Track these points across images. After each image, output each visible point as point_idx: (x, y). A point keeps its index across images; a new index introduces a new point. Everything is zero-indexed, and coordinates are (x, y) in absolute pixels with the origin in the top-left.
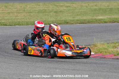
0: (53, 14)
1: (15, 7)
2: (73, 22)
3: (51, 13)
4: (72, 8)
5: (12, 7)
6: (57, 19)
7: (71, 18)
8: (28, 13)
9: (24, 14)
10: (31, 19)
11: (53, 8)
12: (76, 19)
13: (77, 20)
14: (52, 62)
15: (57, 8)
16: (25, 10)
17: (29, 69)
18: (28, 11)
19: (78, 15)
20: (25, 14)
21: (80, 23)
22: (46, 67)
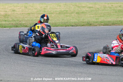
0: (75, 15)
2: (96, 24)
3: (73, 14)
6: (79, 20)
12: (100, 20)
17: (54, 73)
18: (48, 12)
19: (101, 16)
21: (104, 25)
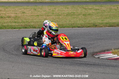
1: (44, 10)
4: (101, 11)
5: (41, 10)
7: (100, 21)
8: (56, 16)
9: (52, 16)
10: (59, 21)
11: (81, 11)
13: (106, 23)
14: (82, 65)
15: (86, 11)
16: (54, 12)
20: (54, 16)
22: (75, 70)
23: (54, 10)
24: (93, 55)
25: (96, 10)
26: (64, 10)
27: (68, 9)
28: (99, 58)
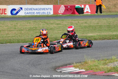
1: (6, 25)
4: (62, 25)
5: (3, 25)
8: (18, 31)
10: (21, 36)
11: (43, 26)
15: (48, 26)
16: (16, 27)
20: (16, 31)
23: (16, 25)
24: (55, 69)
25: (58, 24)
26: (26, 25)
27: (30, 24)
28: (61, 72)
